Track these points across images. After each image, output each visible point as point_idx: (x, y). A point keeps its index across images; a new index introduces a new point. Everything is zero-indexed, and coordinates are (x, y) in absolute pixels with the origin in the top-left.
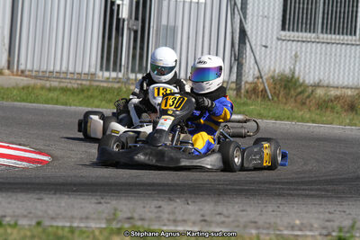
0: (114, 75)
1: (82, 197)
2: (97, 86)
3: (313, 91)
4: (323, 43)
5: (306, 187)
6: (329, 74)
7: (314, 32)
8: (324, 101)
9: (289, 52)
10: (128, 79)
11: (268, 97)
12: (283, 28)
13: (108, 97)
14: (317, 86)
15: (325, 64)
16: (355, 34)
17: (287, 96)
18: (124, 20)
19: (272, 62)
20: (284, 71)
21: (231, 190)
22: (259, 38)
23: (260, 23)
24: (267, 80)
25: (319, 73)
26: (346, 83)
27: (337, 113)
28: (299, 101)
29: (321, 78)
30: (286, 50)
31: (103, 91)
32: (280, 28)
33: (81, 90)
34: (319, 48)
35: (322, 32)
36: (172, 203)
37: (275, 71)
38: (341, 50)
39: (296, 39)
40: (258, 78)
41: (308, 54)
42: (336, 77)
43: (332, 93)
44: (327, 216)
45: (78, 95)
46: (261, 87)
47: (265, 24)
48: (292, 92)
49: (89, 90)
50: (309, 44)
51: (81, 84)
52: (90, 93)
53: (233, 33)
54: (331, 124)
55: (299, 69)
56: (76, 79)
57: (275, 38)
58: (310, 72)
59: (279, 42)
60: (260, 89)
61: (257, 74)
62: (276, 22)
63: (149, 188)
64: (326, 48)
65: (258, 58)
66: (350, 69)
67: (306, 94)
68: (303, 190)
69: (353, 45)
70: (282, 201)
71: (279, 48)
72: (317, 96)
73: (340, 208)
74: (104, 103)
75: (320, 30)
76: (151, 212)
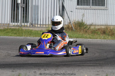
0: (16, 24)
1: (6, 69)
2: (10, 28)
3: (89, 27)
4: (93, 9)
5: (89, 62)
6: (95, 21)
7: (89, 6)
8: (94, 31)
9: (80, 13)
10: (22, 25)
11: (73, 30)
12: (78, 5)
13: (15, 32)
14: (91, 25)
15: (94, 17)
16: (104, 6)
17: (80, 29)
18: (19, 4)
19: (74, 17)
20: (79, 20)
21: (61, 64)
22: (69, 8)
23: (69, 3)
24: (73, 24)
25: (92, 21)
26: (102, 24)
27: (99, 35)
28: (85, 31)
29: (93, 22)
30: (79, 12)
31: (13, 30)
32: (77, 4)
33: (4, 30)
34: (91, 11)
35: (92, 5)
36: (40, 70)
37: (75, 20)
38: (99, 12)
39: (83, 8)
40: (69, 23)
41: (87, 14)
42: (98, 22)
43: (97, 27)
44: (97, 73)
45: (3, 32)
46: (71, 26)
47: (71, 3)
48: (82, 28)
49: (7, 30)
50: (88, 10)
51: (4, 28)
52: (8, 31)
53: (59, 7)
54: (97, 39)
55: (84, 19)
56: (3, 26)
57: (75, 8)
58: (88, 20)
59: (77, 10)
60: (70, 27)
61: (69, 21)
62: (75, 3)
63: (31, 65)
64: (94, 11)
65: (69, 16)
66: (103, 18)
67: (87, 28)
68: (88, 63)
69: (104, 10)
70: (80, 68)
71: (76, 12)
72: (91, 29)
73: (101, 70)
74: (13, 34)
75: (91, 5)
76: (32, 74)
